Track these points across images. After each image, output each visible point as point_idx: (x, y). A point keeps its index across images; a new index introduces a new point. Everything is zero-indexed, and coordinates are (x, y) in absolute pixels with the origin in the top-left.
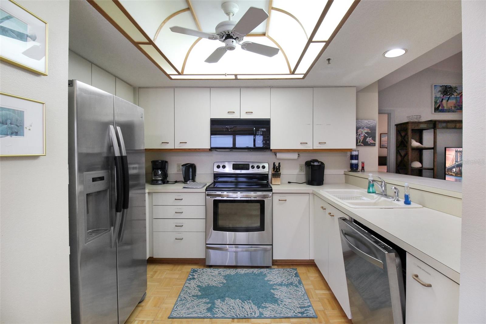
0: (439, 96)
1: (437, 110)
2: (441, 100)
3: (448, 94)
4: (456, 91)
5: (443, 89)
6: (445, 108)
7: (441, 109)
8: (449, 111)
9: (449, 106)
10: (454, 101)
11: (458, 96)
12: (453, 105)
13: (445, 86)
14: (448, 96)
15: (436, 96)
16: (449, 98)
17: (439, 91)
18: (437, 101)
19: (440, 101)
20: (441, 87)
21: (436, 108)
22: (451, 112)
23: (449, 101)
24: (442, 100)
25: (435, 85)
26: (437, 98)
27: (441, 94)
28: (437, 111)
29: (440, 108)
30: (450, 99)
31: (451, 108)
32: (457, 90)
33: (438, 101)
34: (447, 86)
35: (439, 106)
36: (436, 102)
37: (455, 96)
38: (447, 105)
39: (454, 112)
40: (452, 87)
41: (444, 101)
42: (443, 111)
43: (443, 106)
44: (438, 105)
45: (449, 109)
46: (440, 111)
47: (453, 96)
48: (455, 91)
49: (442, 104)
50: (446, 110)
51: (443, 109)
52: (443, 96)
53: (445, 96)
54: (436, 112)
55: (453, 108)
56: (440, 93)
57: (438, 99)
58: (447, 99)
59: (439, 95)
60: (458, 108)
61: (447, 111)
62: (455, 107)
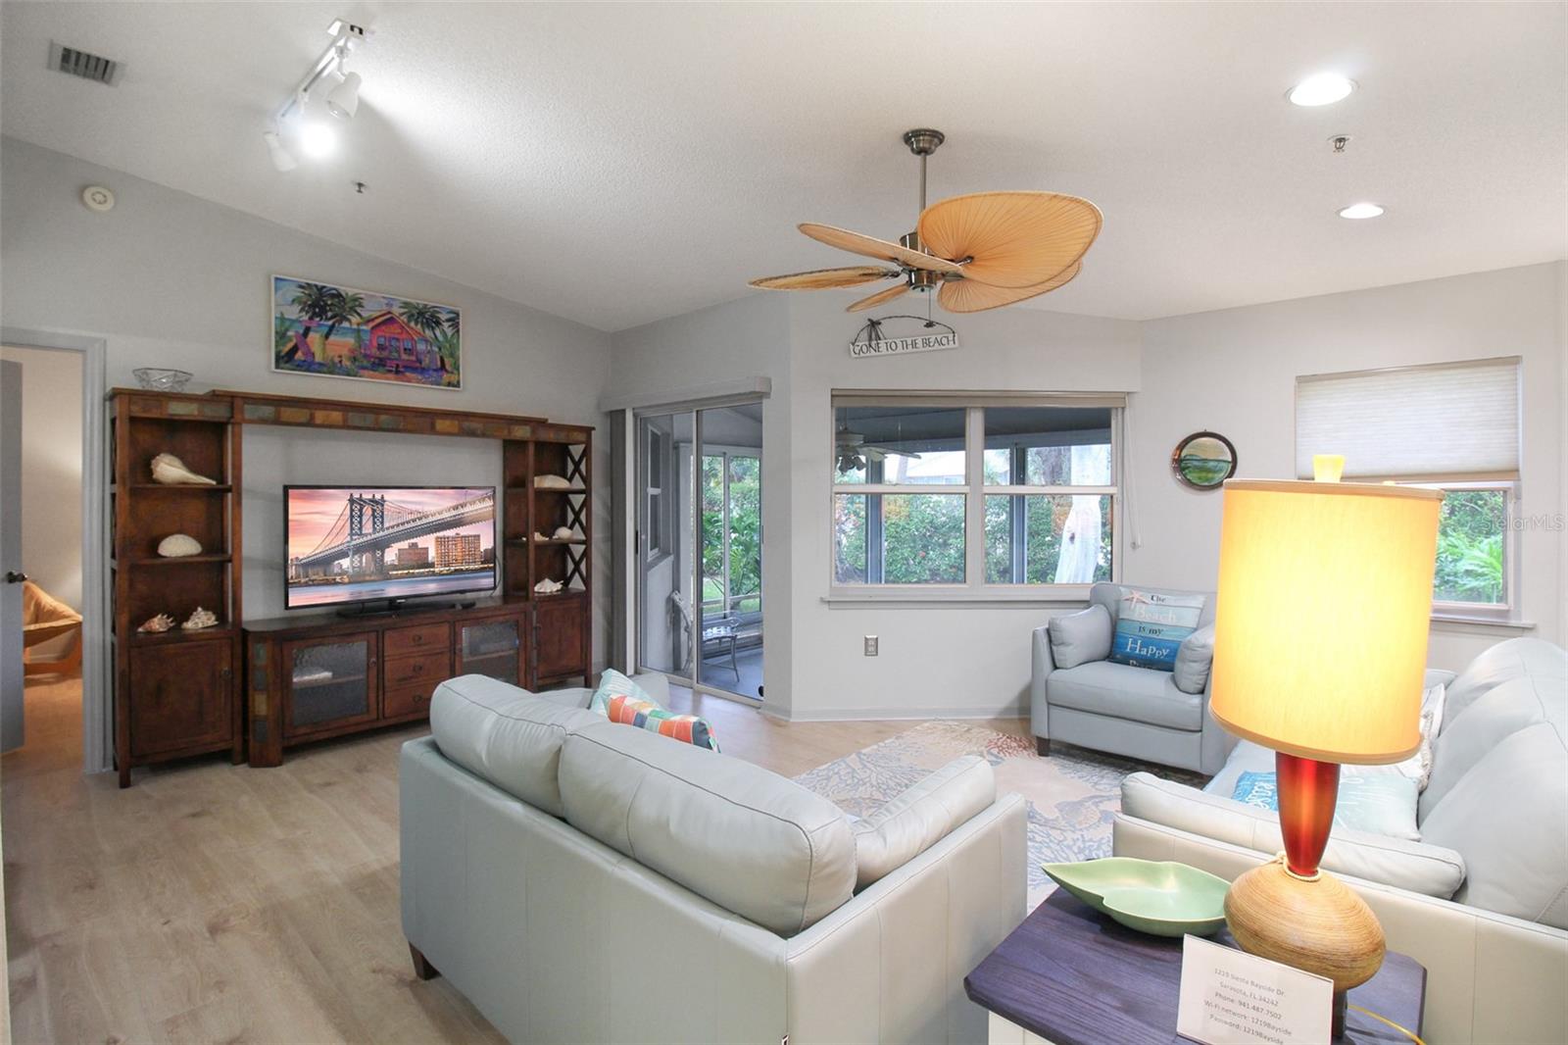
0: (294, 317)
1: (287, 362)
2: (301, 331)
3: (330, 314)
4: (359, 310)
5: (310, 295)
6: (318, 358)
7: (303, 359)
8: (330, 368)
9: (332, 352)
10: (351, 340)
11: (364, 327)
12: (345, 352)
13: (316, 286)
14: (330, 323)
15: (282, 314)
16: (333, 326)
17: (293, 301)
18: (287, 330)
19: (297, 332)
20: (301, 287)
21: (283, 354)
22: (339, 374)
23: (332, 338)
24: (307, 330)
25: (279, 276)
26: (287, 323)
27: (302, 310)
28: (287, 365)
29: (299, 355)
30: (334, 332)
31: (341, 362)
32: (361, 306)
33: (290, 333)
34: (324, 287)
35: (295, 349)
36: (281, 336)
37: (355, 327)
38: (324, 350)
39: (349, 375)
40: (344, 294)
41: (315, 338)
42: (309, 366)
43: (309, 350)
44: (290, 345)
45: (334, 363)
46: (298, 366)
47: (346, 324)
48: (353, 310)
49: (306, 343)
50: (320, 364)
51: (309, 359)
52: (311, 318)
53: (318, 319)
54: (282, 368)
55: (346, 363)
56: (297, 308)
57: (291, 326)
58: (326, 330)
59: (293, 312)
60: (365, 363)
61: (325, 369)
62: (354, 359)
